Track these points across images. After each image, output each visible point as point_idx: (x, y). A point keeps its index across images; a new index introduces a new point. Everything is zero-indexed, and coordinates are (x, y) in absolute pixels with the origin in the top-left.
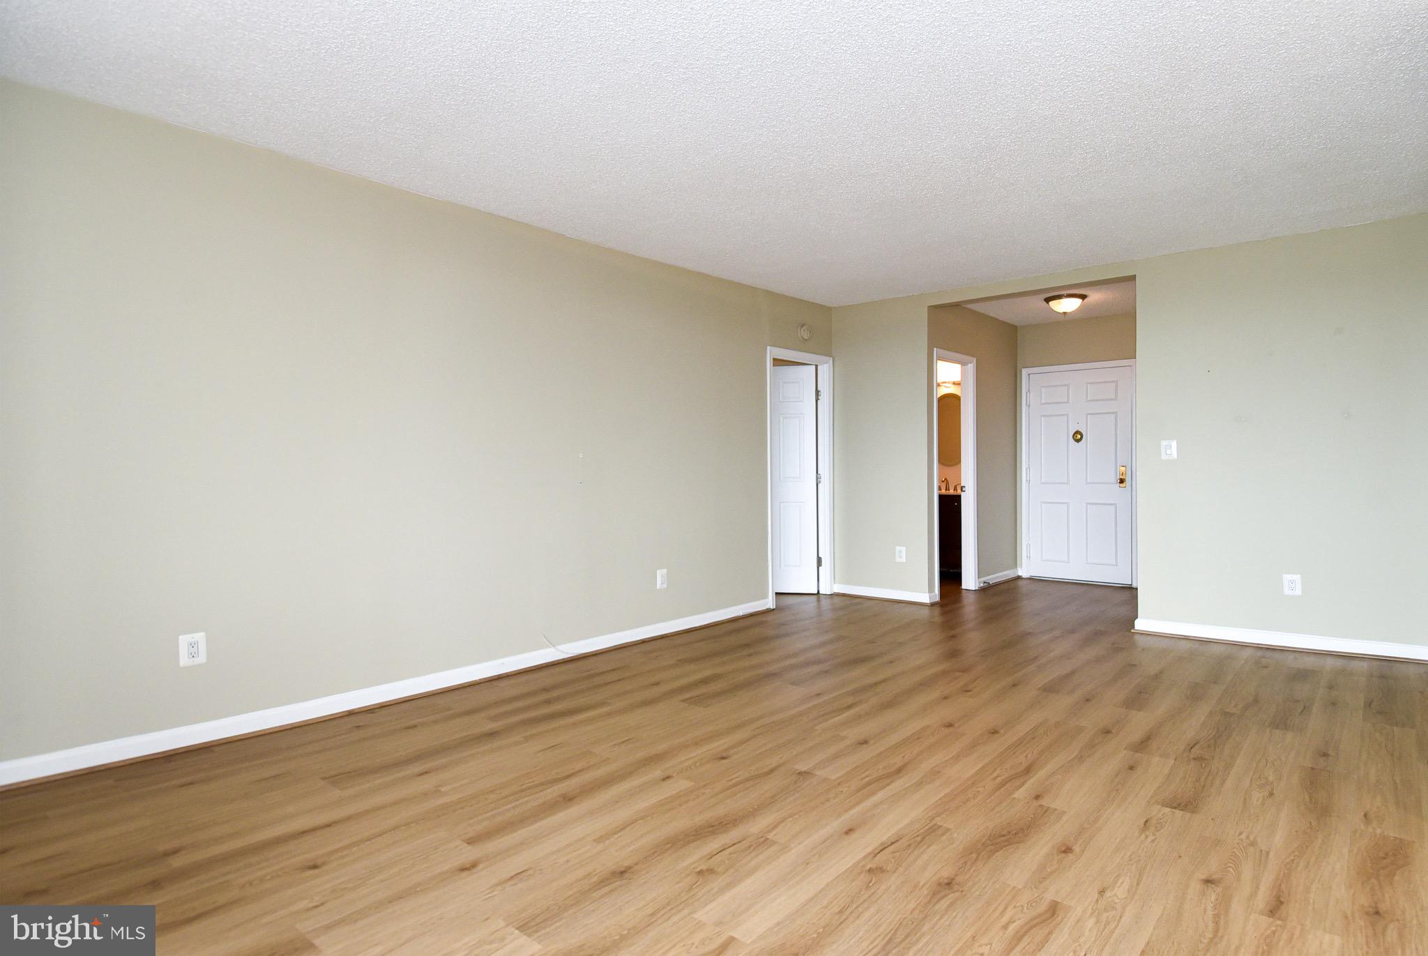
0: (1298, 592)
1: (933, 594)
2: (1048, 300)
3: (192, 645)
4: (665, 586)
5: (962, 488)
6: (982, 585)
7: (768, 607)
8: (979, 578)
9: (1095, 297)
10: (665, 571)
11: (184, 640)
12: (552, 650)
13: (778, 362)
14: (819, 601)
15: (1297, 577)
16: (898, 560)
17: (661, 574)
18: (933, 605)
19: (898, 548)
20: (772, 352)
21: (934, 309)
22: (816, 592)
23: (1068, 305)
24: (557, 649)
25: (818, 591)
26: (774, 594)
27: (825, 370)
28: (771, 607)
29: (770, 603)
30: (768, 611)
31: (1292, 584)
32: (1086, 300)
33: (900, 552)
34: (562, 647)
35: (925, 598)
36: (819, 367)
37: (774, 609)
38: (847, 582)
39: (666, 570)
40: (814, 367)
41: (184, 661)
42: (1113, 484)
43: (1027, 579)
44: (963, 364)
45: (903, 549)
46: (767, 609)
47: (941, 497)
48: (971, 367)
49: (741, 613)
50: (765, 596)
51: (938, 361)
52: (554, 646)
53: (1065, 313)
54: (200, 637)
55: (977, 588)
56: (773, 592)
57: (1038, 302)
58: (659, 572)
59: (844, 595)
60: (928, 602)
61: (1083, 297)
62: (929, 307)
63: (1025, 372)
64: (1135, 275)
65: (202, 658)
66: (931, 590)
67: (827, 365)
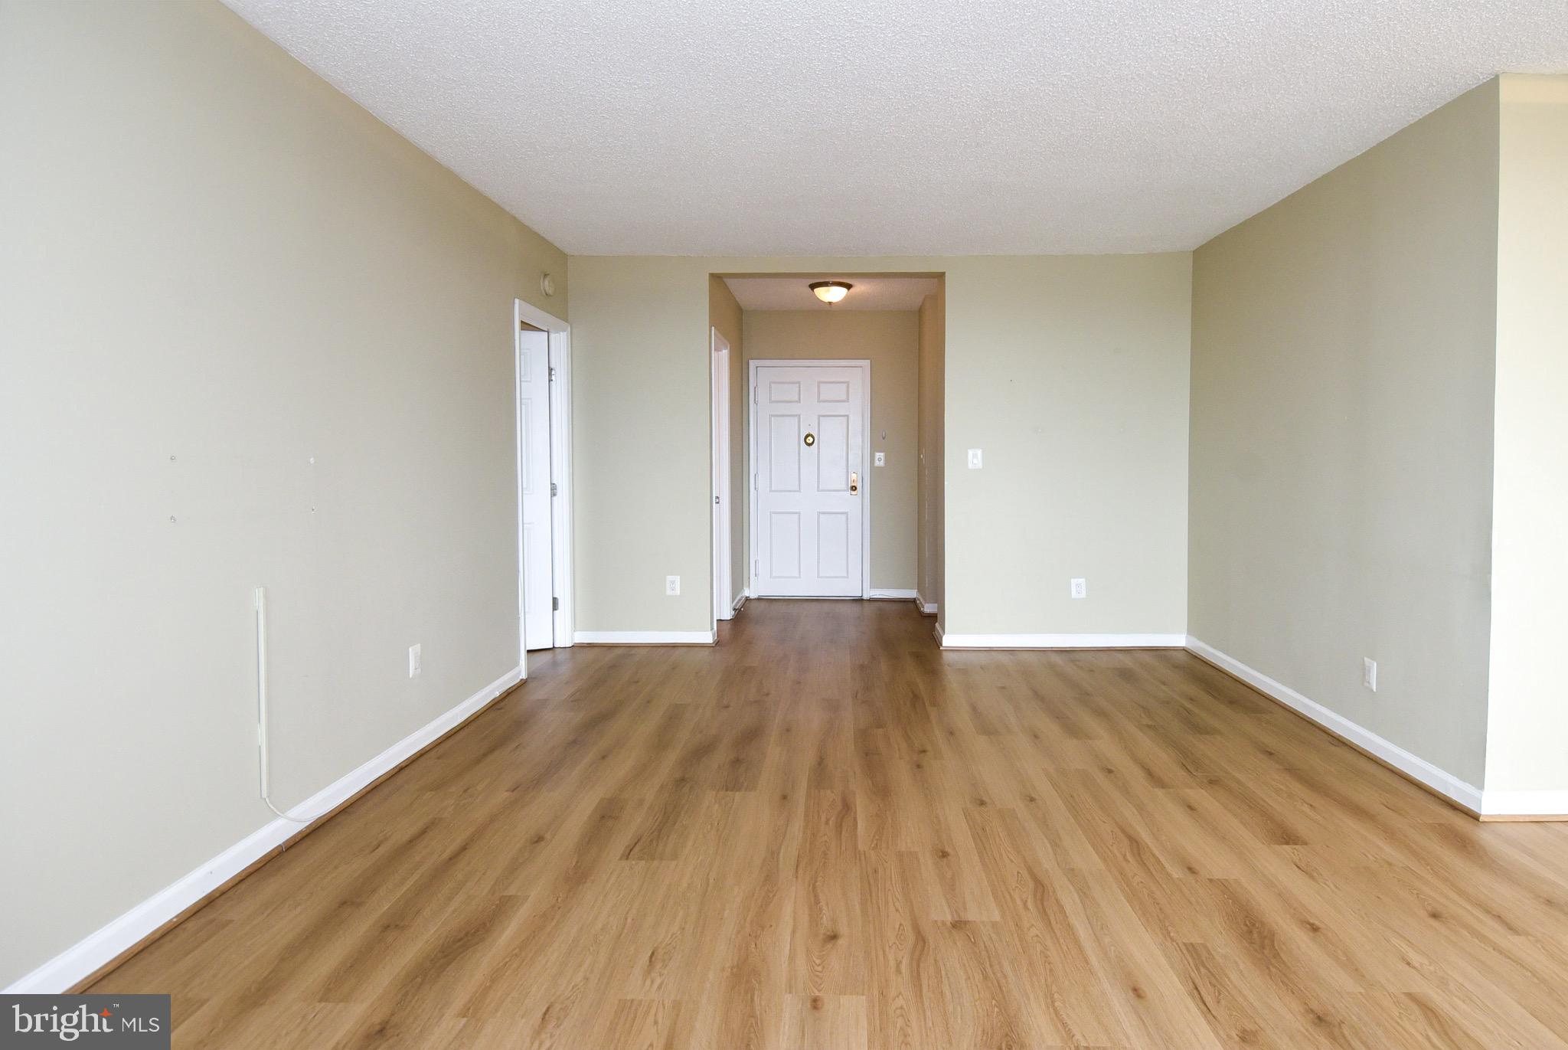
0: (1083, 595)
1: (713, 632)
2: (813, 286)
4: (418, 672)
5: (716, 498)
6: (733, 613)
7: (521, 678)
8: (731, 604)
9: (860, 288)
12: (282, 821)
13: (526, 326)
15: (1082, 581)
16: (669, 593)
17: (414, 652)
19: (669, 578)
20: (519, 310)
22: (551, 644)
23: (832, 295)
24: (290, 819)
25: (554, 644)
26: (527, 659)
27: (561, 340)
28: (525, 676)
29: (523, 669)
30: (522, 684)
31: (1078, 587)
32: (852, 290)
33: (673, 582)
34: (293, 812)
35: (706, 637)
36: (551, 336)
37: (527, 680)
38: (598, 627)
39: (419, 645)
40: (545, 334)
42: (844, 491)
43: (755, 599)
44: (717, 349)
45: (677, 578)
46: (521, 680)
48: (725, 354)
50: (518, 663)
53: (830, 303)
55: (731, 618)
57: (801, 288)
58: (411, 650)
59: (588, 646)
60: (711, 642)
61: (849, 286)
62: (710, 275)
63: (752, 364)
64: (944, 273)
67: (565, 333)
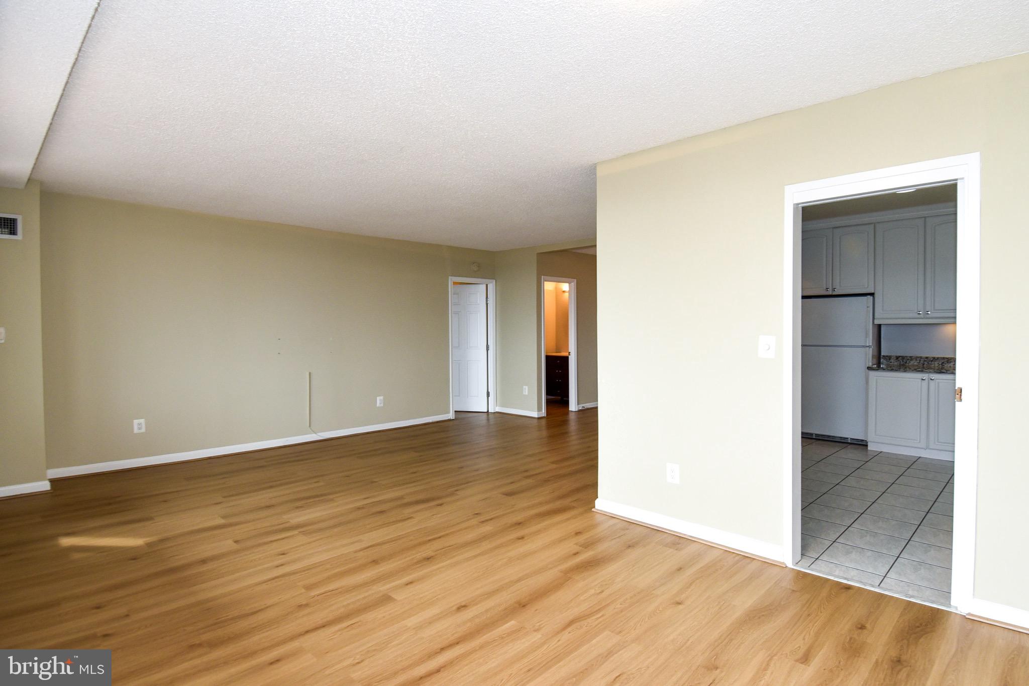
1: (541, 412)
3: (139, 424)
4: (382, 405)
5: (570, 353)
6: (581, 408)
7: (449, 418)
8: (578, 404)
10: (382, 398)
11: (136, 422)
12: (314, 435)
14: (488, 415)
16: (524, 393)
18: (539, 418)
19: (524, 387)
20: (452, 279)
21: (541, 254)
22: (486, 411)
24: (318, 435)
25: (488, 411)
26: (454, 412)
27: (492, 287)
28: (452, 418)
29: (451, 416)
30: (450, 420)
33: (525, 389)
34: (319, 434)
35: (535, 414)
36: (488, 285)
37: (453, 420)
38: (502, 406)
40: (485, 286)
41: (136, 431)
44: (569, 283)
45: (527, 387)
46: (449, 419)
47: (548, 358)
48: (574, 284)
49: (431, 421)
50: (448, 412)
51: (545, 282)
52: (316, 433)
54: (142, 421)
55: (577, 410)
56: (453, 410)
58: (378, 398)
59: (500, 413)
60: (537, 417)
62: (538, 254)
65: (143, 430)
66: (539, 409)
67: (492, 284)
